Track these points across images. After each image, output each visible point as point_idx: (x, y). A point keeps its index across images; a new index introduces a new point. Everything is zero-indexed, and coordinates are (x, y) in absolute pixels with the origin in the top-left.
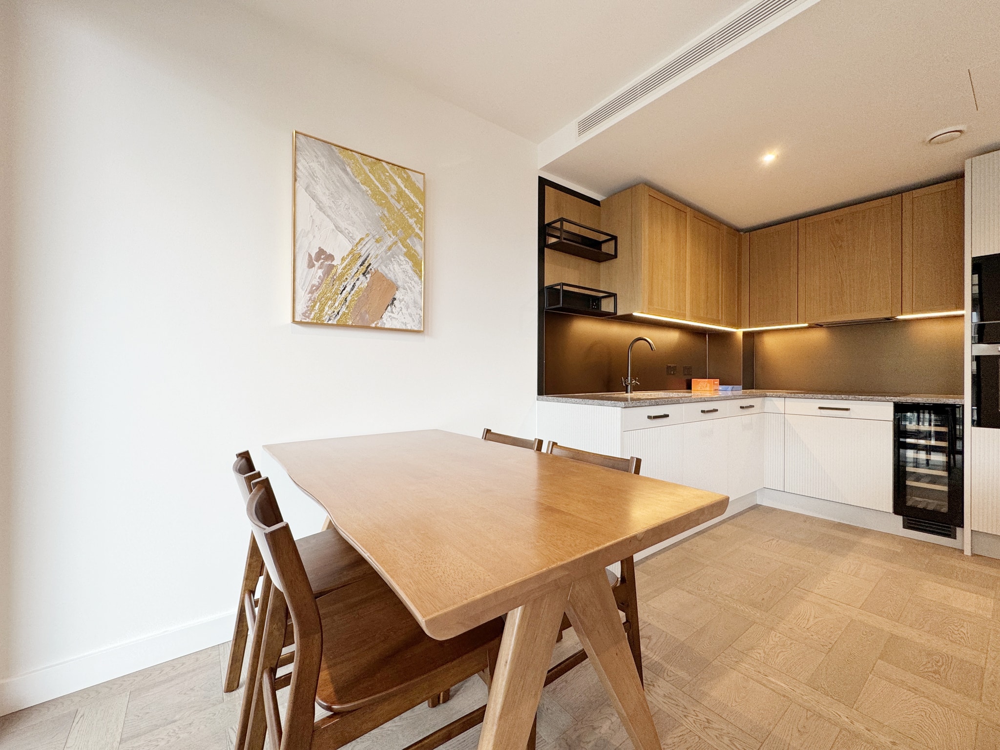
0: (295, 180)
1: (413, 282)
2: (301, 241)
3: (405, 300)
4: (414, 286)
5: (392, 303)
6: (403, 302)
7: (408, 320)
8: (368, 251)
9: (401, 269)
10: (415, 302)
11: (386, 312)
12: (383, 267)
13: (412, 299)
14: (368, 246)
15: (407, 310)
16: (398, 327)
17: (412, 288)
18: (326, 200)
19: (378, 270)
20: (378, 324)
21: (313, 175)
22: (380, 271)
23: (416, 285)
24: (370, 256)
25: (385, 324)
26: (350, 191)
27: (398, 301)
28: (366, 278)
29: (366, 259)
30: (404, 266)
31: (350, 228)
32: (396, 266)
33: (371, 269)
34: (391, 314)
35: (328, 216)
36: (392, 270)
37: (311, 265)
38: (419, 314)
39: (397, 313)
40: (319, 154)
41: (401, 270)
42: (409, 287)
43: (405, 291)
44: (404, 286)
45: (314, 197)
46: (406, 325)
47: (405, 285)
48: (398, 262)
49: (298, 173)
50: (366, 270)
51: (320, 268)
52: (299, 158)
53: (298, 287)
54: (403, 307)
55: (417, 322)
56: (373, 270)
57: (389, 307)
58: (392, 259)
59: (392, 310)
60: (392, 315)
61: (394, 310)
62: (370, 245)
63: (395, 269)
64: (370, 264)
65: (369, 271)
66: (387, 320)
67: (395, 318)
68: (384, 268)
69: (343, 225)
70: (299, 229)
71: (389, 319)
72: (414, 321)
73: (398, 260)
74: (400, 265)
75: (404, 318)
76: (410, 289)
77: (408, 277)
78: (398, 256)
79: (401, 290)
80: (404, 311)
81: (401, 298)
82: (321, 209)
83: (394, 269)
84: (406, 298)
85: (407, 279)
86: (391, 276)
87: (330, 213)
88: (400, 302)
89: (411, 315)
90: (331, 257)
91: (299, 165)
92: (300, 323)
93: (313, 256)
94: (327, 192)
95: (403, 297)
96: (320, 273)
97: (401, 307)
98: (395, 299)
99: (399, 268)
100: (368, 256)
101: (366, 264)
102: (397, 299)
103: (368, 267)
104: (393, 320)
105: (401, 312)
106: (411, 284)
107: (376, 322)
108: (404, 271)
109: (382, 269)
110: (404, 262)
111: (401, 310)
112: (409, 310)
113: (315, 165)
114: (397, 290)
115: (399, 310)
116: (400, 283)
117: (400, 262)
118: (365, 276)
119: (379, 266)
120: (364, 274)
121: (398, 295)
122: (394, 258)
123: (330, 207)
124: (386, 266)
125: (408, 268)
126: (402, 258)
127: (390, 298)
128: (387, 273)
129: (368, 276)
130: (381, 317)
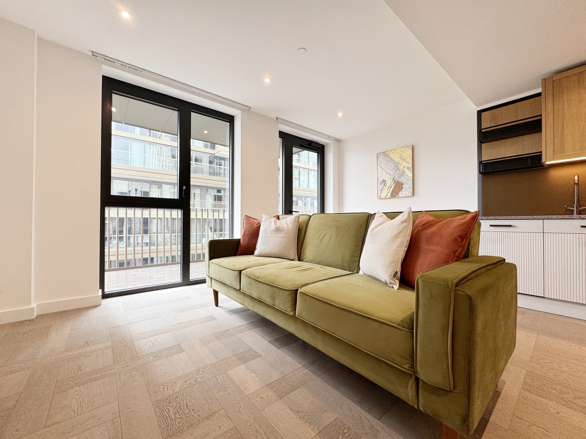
0: (377, 165)
1: (408, 181)
2: (379, 179)
5: (402, 189)
7: (407, 193)
8: (395, 176)
9: (405, 178)
10: (410, 187)
11: (400, 192)
13: (408, 186)
16: (404, 196)
18: (384, 167)
20: (398, 196)
21: (381, 162)
22: (398, 180)
23: (410, 182)
25: (400, 196)
26: (389, 161)
29: (394, 178)
31: (390, 171)
32: (403, 178)
35: (385, 171)
37: (381, 184)
38: (410, 190)
40: (382, 156)
45: (381, 167)
46: (406, 195)
47: (406, 182)
49: (378, 163)
51: (383, 184)
52: (378, 160)
53: (378, 190)
55: (410, 193)
60: (402, 192)
62: (395, 174)
66: (401, 194)
67: (403, 194)
68: (399, 179)
69: (388, 171)
70: (378, 176)
72: (409, 193)
76: (408, 183)
79: (405, 184)
80: (406, 190)
82: (383, 170)
84: (406, 187)
85: (407, 180)
86: (401, 181)
87: (385, 170)
88: (404, 188)
89: (408, 192)
90: (385, 181)
91: (378, 161)
92: (379, 199)
93: (381, 182)
94: (384, 165)
96: (383, 185)
101: (394, 180)
112: (407, 190)
113: (381, 159)
114: (403, 185)
115: (404, 191)
116: (404, 182)
120: (394, 183)
121: (404, 186)
122: (402, 175)
123: (385, 168)
124: (400, 179)
125: (407, 177)
126: (405, 175)
127: (401, 187)
128: (400, 180)
129: (395, 183)
130: (399, 194)
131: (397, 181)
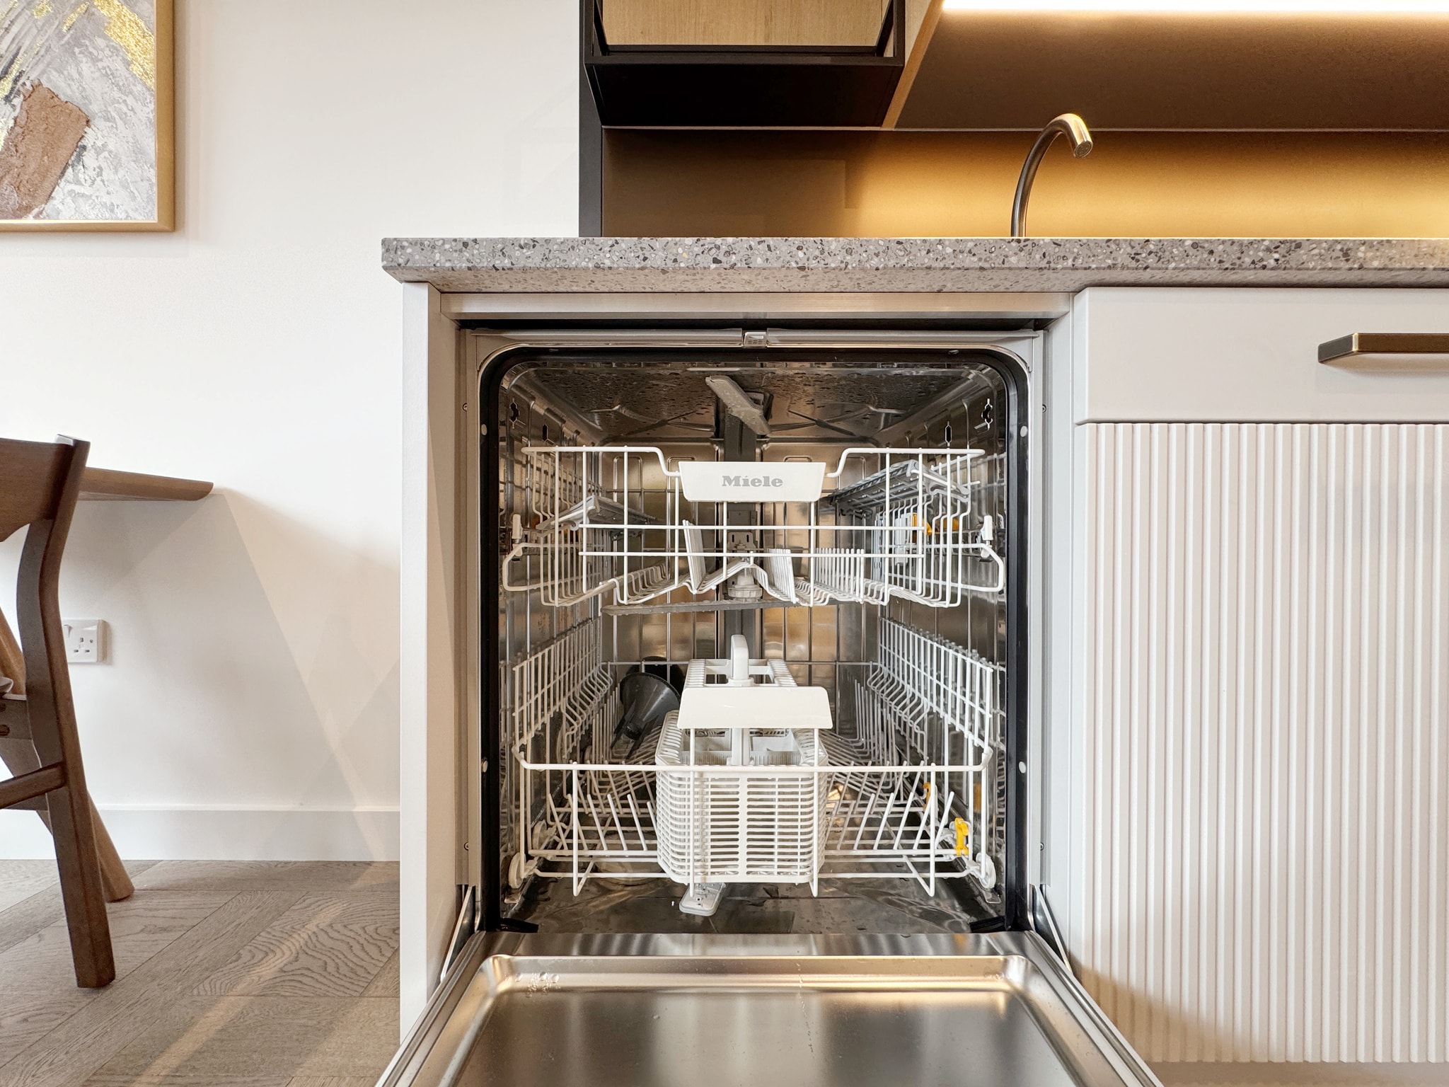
1: (130, 100)
3: (111, 147)
4: (132, 110)
5: (79, 156)
6: (106, 154)
7: (119, 196)
8: (16, 41)
9: (99, 70)
10: (138, 151)
11: (62, 183)
12: (54, 73)
13: (128, 142)
14: (14, 29)
15: (116, 172)
16: (93, 216)
17: (129, 113)
19: (40, 84)
20: (41, 213)
22: (45, 84)
23: (138, 106)
24: (22, 51)
25: (58, 212)
27: (93, 151)
28: (13, 106)
29: (12, 62)
30: (106, 63)
32: (86, 67)
33: (24, 84)
34: (73, 187)
36: (76, 76)
38: (149, 180)
39: (89, 182)
41: (97, 74)
42: (119, 112)
43: (110, 124)
44: (107, 111)
46: (112, 211)
47: (109, 109)
48: (91, 53)
50: (12, 89)
54: (104, 165)
55: (144, 200)
56: (28, 83)
57: (70, 170)
58: (77, 50)
59: (76, 175)
60: (77, 189)
61: (81, 176)
62: (20, 27)
63: (84, 73)
64: (21, 73)
65: (19, 91)
66: (66, 204)
67: (83, 195)
71: (69, 200)
72: (134, 198)
73: (91, 49)
74: (95, 60)
75: (108, 193)
76: (123, 117)
77: (115, 89)
78: (90, 40)
79: (98, 123)
80: (108, 174)
81: (99, 144)
83: (80, 74)
84: (110, 142)
85: (116, 94)
86: (71, 92)
88: (98, 154)
89: (125, 185)
95: (105, 140)
97: (100, 168)
98: (84, 148)
99: (92, 69)
100: (17, 54)
101: (14, 72)
102: (89, 146)
103: (16, 81)
104: (81, 200)
105: (98, 179)
106: (127, 105)
107: (36, 211)
108: (107, 75)
109: (50, 80)
110: (107, 52)
111: (100, 174)
112: (121, 173)
114: (89, 124)
115: (93, 174)
116: (94, 108)
117: (95, 53)
118: (11, 101)
119: (43, 72)
120: (7, 99)
121: (91, 137)
122: (80, 45)
124: (60, 72)
125: (118, 65)
126: (100, 42)
127: (69, 144)
128: (63, 85)
129: (17, 101)
130: (50, 196)
131: (36, 87)
